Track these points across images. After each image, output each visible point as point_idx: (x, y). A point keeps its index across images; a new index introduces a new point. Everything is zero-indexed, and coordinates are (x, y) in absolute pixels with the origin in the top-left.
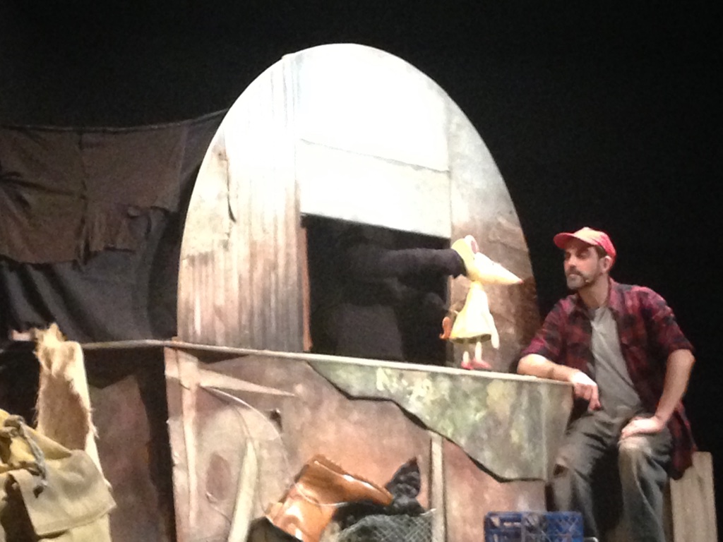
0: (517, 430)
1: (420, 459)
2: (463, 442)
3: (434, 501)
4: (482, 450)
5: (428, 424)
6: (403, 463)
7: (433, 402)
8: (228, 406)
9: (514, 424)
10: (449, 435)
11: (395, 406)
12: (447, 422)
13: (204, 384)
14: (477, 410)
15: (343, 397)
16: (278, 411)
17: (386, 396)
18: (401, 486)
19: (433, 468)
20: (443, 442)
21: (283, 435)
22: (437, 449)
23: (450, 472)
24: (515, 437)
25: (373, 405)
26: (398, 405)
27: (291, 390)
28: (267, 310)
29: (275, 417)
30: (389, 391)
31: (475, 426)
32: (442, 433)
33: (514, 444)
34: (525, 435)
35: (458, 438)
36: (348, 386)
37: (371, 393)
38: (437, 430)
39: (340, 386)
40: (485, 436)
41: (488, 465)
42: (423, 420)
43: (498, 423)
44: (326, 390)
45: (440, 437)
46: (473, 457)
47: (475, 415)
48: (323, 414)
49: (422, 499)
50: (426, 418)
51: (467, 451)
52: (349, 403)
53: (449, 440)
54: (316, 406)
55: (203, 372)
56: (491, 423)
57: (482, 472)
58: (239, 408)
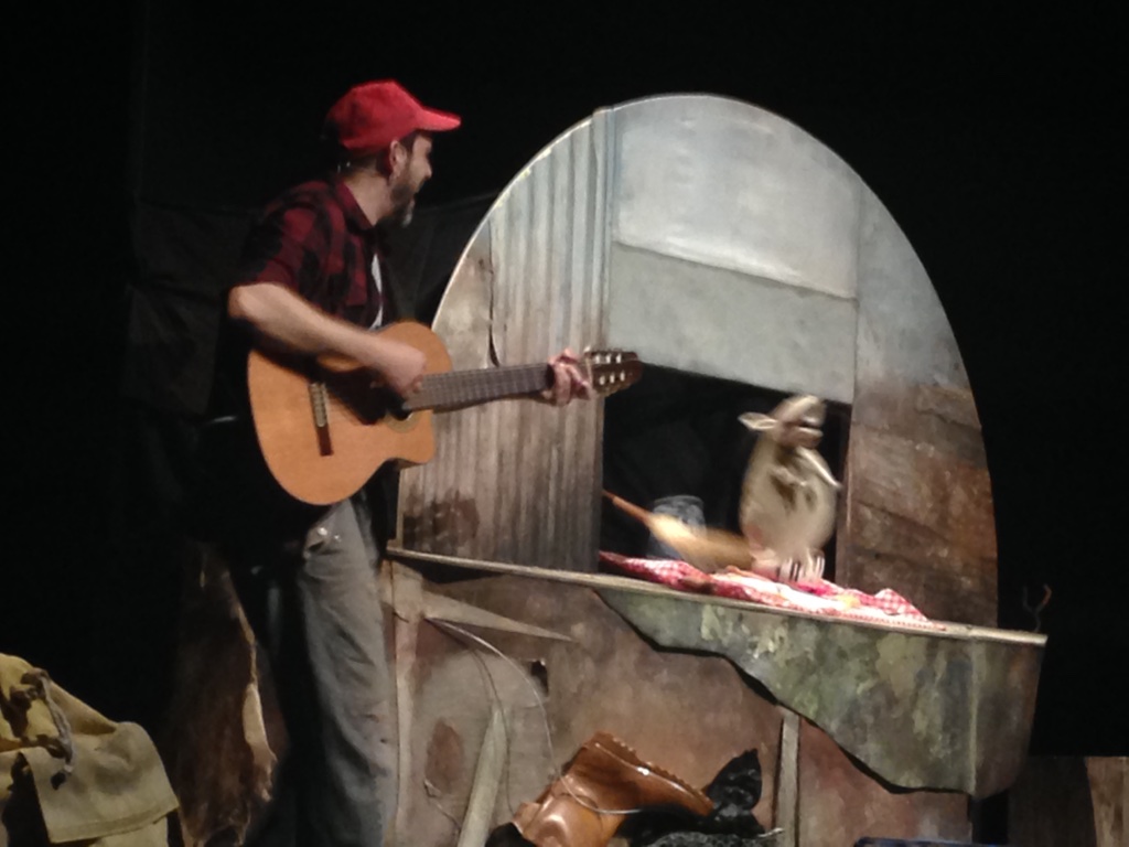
0: (924, 713)
1: (763, 750)
2: (833, 726)
3: (780, 816)
4: (864, 740)
5: (779, 696)
6: (735, 755)
7: (788, 662)
8: (466, 651)
9: (920, 704)
10: (811, 714)
11: (728, 665)
12: (809, 694)
13: (430, 615)
14: (860, 678)
15: (648, 648)
16: (543, 663)
17: (713, 648)
18: (731, 790)
19: (783, 765)
20: (800, 724)
21: (548, 699)
22: (790, 734)
23: (809, 772)
24: (920, 723)
25: (695, 662)
26: (733, 663)
27: (567, 631)
28: (541, 505)
29: (538, 671)
30: (720, 641)
31: (854, 704)
32: (801, 711)
33: (919, 734)
34: (938, 721)
35: (827, 721)
36: (656, 631)
37: (692, 643)
38: (793, 706)
39: (644, 629)
40: (870, 720)
41: (872, 764)
42: (771, 690)
43: (892, 701)
44: (619, 633)
45: (797, 717)
46: (849, 750)
47: (857, 685)
48: (614, 671)
49: (761, 811)
50: (775, 687)
51: (839, 740)
52: (655, 656)
53: (812, 723)
54: (603, 658)
55: (430, 595)
56: (880, 699)
57: (864, 777)
58: (483, 656)
